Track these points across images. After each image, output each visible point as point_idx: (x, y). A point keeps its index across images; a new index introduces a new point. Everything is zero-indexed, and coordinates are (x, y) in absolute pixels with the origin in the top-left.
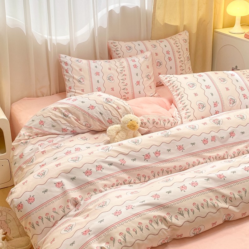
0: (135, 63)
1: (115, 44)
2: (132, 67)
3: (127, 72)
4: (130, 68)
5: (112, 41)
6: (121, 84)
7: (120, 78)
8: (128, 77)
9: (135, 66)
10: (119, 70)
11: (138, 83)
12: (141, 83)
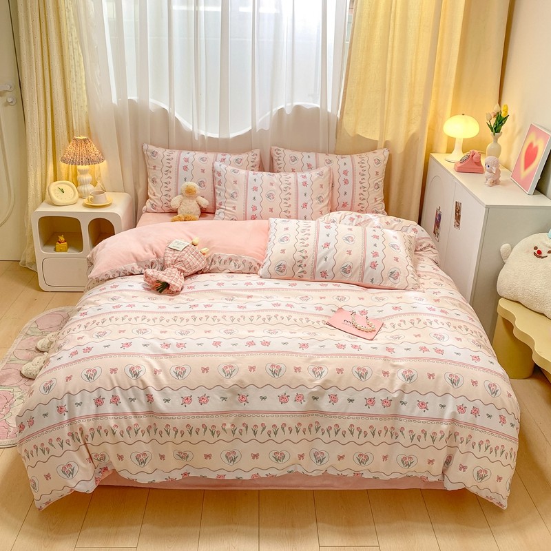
0: (305, 180)
1: (279, 152)
2: (300, 185)
3: (293, 191)
4: (297, 185)
5: (276, 148)
6: (283, 205)
7: (283, 196)
8: (293, 197)
9: (305, 184)
10: (282, 187)
11: (305, 205)
12: (308, 206)
